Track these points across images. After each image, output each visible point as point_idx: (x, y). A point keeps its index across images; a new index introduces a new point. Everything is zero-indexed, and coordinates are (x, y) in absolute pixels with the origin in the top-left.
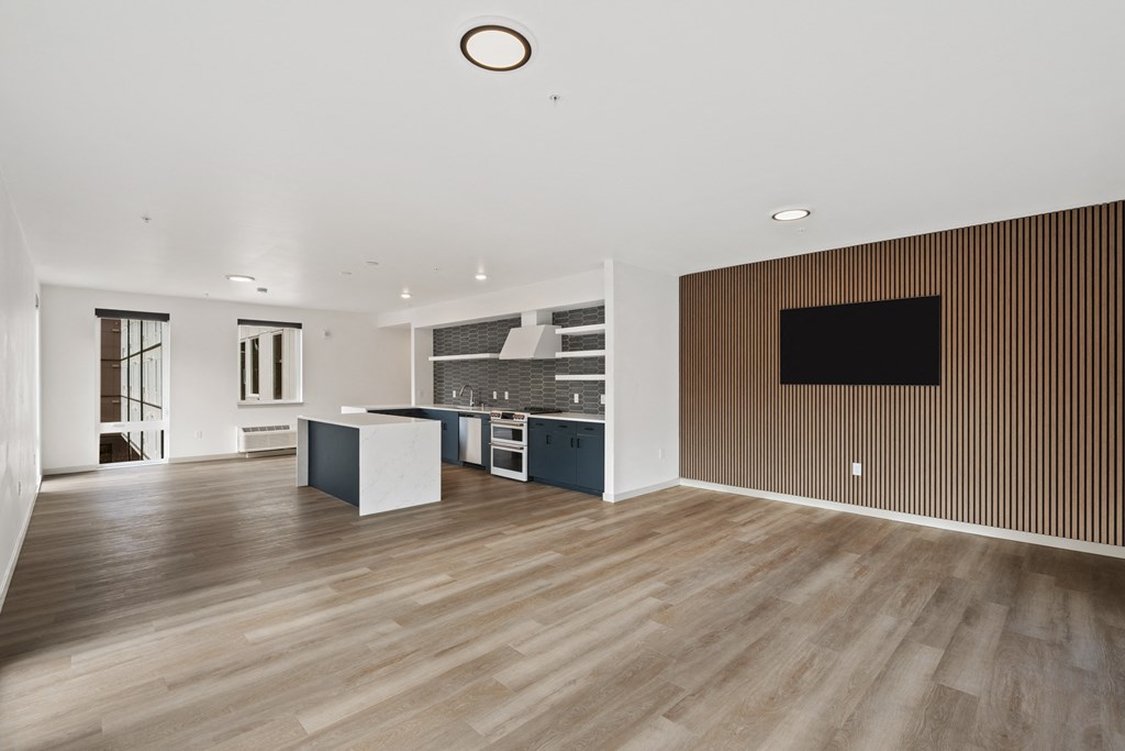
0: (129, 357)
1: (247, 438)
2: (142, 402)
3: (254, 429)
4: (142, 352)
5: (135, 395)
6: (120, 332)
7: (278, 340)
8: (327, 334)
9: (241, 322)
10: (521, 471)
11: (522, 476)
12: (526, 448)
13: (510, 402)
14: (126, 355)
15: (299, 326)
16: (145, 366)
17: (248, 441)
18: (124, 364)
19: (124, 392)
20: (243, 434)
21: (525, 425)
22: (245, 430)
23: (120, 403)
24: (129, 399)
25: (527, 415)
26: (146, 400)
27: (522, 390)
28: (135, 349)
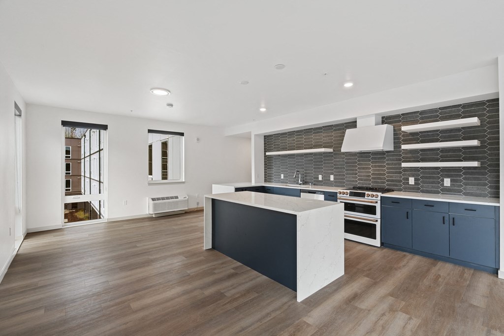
0: (85, 158)
1: (155, 205)
2: (90, 178)
3: (158, 199)
4: (90, 155)
5: (87, 175)
6: (81, 147)
7: (165, 145)
8: (198, 139)
9: (150, 131)
10: (375, 238)
11: (377, 242)
12: (379, 220)
13: (335, 182)
14: (83, 157)
15: (182, 134)
16: (92, 162)
17: (155, 206)
18: (82, 161)
19: (83, 174)
20: (152, 202)
21: (379, 202)
22: (153, 200)
23: (81, 179)
24: (85, 177)
25: (380, 194)
26: (92, 177)
27: (347, 174)
28: (87, 154)
